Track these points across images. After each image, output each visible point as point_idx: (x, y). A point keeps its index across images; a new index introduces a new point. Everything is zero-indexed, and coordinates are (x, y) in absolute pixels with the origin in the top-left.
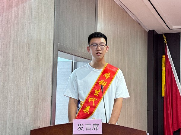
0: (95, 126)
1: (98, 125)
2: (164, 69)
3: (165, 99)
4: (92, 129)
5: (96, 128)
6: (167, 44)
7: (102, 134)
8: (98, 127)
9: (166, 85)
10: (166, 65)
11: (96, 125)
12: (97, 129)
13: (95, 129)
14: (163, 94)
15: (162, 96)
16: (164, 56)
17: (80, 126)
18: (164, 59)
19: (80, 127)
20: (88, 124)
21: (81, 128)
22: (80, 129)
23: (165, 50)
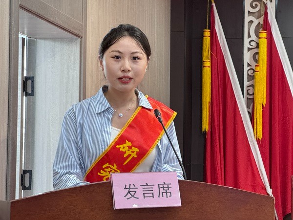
0: (163, 187)
1: (169, 186)
2: (207, 63)
3: (208, 137)
4: (156, 195)
5: (166, 192)
6: (214, 4)
7: (180, 205)
8: (170, 190)
9: (211, 103)
10: (211, 55)
11: (165, 186)
12: (169, 194)
13: (165, 194)
14: (206, 126)
15: (203, 129)
16: (207, 33)
17: (130, 188)
18: (207, 40)
19: (130, 191)
20: (147, 185)
21: (132, 193)
22: (129, 196)
23: (209, 17)
